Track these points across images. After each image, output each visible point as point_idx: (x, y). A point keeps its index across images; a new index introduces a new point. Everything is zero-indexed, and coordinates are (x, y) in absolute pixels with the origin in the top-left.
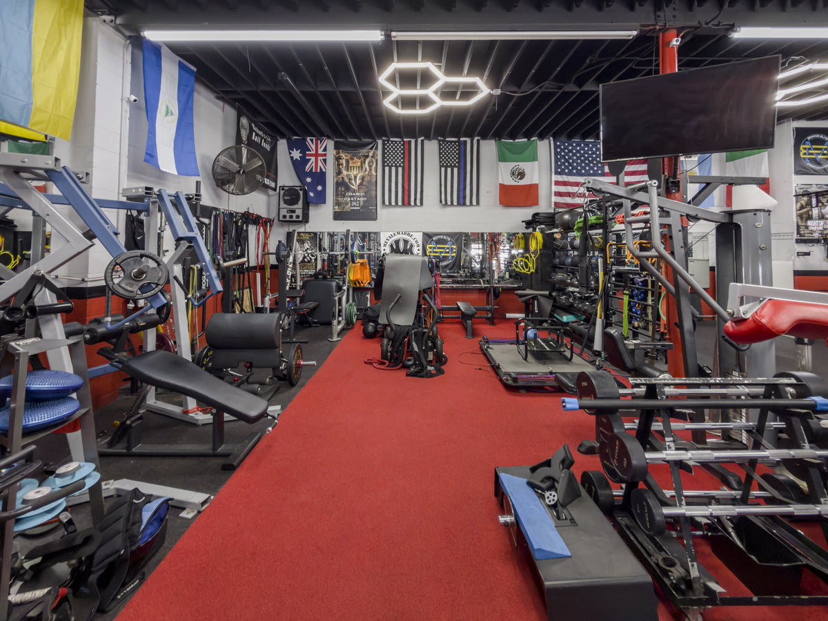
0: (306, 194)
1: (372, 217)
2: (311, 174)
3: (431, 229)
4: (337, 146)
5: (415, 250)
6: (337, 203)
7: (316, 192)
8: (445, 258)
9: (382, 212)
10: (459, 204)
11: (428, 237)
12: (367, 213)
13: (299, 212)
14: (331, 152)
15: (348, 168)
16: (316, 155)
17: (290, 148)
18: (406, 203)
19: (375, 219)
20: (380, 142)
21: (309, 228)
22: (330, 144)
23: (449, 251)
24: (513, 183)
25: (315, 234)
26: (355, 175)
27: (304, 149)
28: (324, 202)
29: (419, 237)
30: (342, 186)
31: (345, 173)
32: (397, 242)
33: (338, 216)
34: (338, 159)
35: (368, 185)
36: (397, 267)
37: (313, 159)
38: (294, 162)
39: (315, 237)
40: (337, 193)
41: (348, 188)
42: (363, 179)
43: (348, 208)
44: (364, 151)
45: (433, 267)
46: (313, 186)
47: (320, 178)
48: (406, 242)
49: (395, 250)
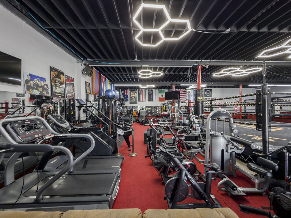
0: (125, 100)
1: (137, 103)
2: (125, 96)
3: (147, 106)
4: (130, 91)
5: (144, 109)
6: (130, 101)
7: (127, 99)
8: (149, 111)
9: (138, 103)
10: (152, 101)
11: (146, 107)
12: (136, 103)
13: (124, 103)
14: (129, 92)
15: (132, 95)
16: (126, 92)
17: (122, 91)
18: (143, 101)
19: (137, 104)
20: (138, 90)
21: (125, 105)
22: (129, 90)
23: (150, 109)
24: (161, 97)
25: (127, 107)
26: (133, 96)
27: (124, 91)
28: (128, 101)
29: (145, 107)
30: (131, 98)
31: (131, 95)
32: (141, 108)
33: (130, 103)
34: (130, 93)
35: (136, 98)
36: (142, 112)
37: (126, 93)
38: (122, 94)
39: (126, 107)
40: (130, 99)
41: (132, 98)
42: (135, 96)
43: (132, 102)
44: (135, 91)
45: (147, 112)
46: (126, 98)
47: (127, 96)
48: (143, 108)
49: (141, 109)
